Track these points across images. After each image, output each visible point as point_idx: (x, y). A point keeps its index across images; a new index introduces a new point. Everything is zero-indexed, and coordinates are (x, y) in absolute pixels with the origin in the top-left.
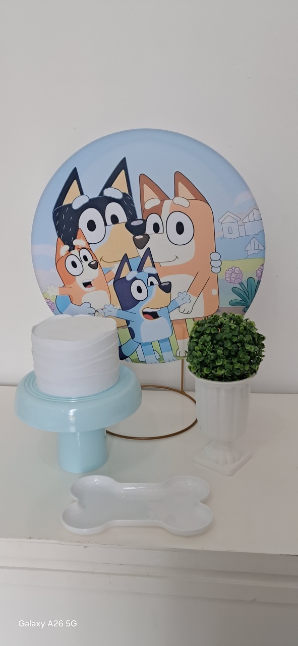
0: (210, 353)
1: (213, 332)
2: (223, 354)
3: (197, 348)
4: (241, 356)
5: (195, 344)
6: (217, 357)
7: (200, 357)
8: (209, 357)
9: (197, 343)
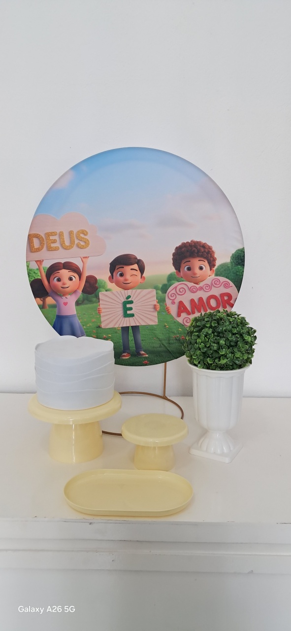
0: (213, 344)
1: (213, 325)
2: (225, 344)
3: (199, 340)
4: (241, 346)
5: (196, 338)
6: (220, 347)
7: (203, 348)
8: (212, 348)
9: (199, 337)
